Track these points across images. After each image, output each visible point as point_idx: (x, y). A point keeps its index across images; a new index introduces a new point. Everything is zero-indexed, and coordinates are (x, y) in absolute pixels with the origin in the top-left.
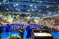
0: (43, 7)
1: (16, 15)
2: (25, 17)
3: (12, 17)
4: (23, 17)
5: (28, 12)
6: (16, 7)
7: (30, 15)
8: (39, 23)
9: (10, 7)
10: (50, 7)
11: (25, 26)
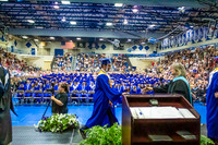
0: (165, 9)
1: (63, 43)
2: (97, 47)
3: (48, 50)
4: (90, 47)
5: (109, 29)
6: (63, 12)
7: (113, 40)
8: (146, 71)
9: (38, 13)
10: (189, 11)
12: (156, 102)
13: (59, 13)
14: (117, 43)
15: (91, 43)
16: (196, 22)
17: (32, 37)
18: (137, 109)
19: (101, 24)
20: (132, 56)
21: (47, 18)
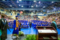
0: (48, 2)
1: (20, 12)
2: (29, 13)
3: (16, 14)
4: (27, 13)
5: (32, 8)
6: (20, 3)
7: (33, 11)
8: (42, 19)
9: (13, 4)
11: (29, 23)
12: (45, 28)
13: (18, 3)
14: (34, 12)
15: (27, 12)
16: (57, 6)
17: (11, 10)
18: (40, 30)
19: (30, 6)
20: (38, 15)
21: (15, 5)
